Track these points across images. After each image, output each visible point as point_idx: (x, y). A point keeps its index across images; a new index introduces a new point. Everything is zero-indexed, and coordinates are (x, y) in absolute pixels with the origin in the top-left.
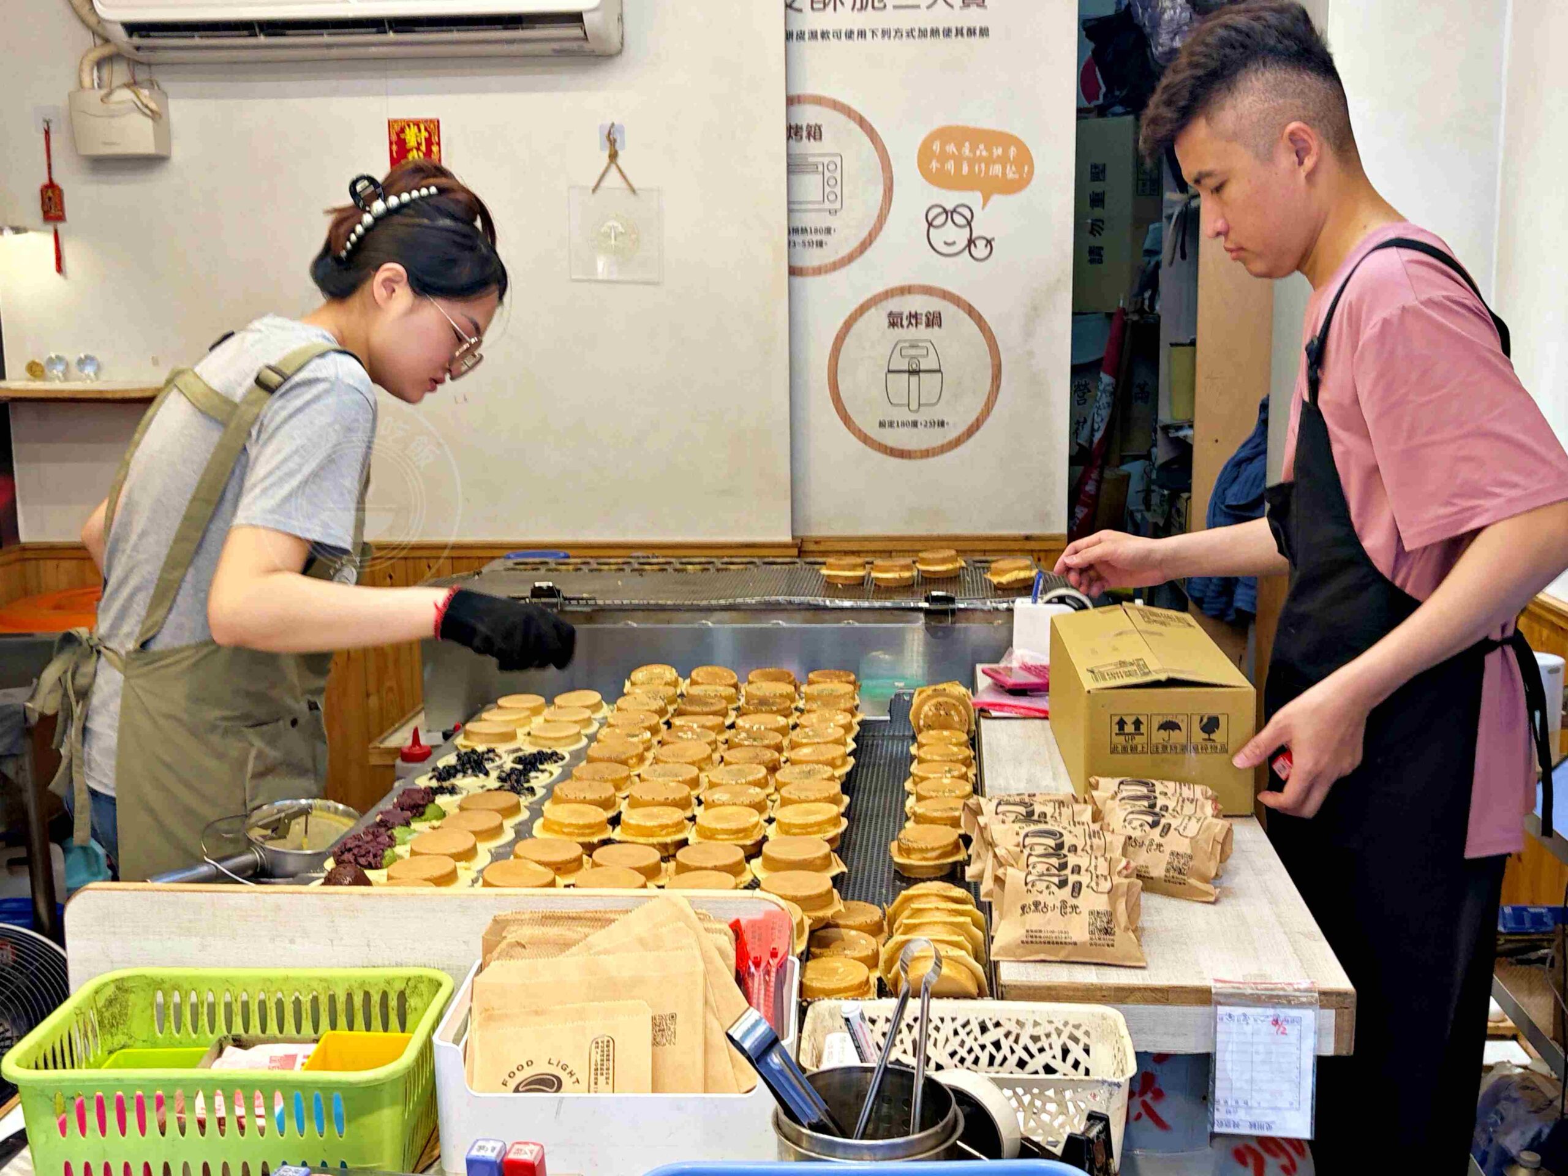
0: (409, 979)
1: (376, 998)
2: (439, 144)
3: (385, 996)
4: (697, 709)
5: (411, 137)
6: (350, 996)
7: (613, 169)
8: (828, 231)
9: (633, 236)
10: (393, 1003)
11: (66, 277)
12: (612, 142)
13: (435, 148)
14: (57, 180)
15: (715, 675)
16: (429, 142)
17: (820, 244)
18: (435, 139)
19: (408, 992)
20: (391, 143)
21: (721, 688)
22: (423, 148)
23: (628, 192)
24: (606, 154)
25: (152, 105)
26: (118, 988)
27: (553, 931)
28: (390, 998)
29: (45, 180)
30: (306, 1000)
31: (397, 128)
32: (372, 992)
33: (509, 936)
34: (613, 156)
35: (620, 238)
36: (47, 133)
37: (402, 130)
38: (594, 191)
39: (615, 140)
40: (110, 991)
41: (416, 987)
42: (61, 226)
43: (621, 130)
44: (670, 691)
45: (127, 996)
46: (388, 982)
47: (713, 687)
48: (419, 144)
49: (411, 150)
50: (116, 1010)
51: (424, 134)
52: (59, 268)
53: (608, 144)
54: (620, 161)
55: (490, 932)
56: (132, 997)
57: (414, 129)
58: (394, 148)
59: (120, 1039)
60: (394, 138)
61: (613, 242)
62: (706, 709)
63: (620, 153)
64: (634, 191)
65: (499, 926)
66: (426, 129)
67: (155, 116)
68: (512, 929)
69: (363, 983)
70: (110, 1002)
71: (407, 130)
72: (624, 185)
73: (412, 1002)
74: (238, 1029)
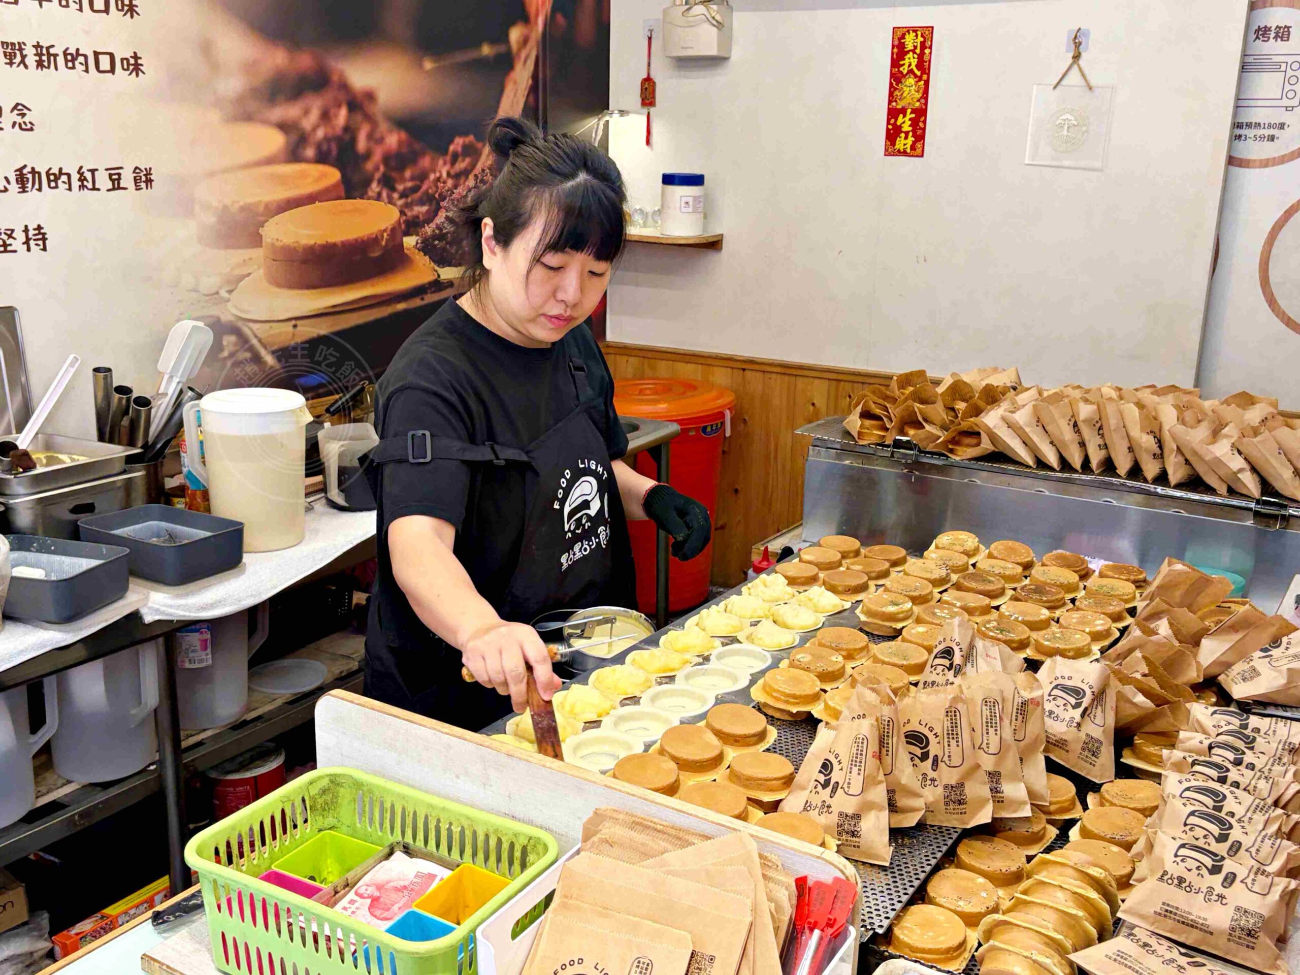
0: (530, 838)
1: (505, 846)
2: (931, 48)
3: (512, 846)
4: (973, 585)
5: (910, 41)
6: (487, 837)
7: (1075, 67)
8: (1282, 126)
9: (1084, 129)
10: (517, 854)
11: (652, 149)
12: (1078, 45)
13: (927, 51)
14: (652, 76)
15: (1012, 550)
16: (923, 44)
17: (1272, 138)
18: (928, 44)
19: (529, 848)
20: (893, 47)
21: (1010, 565)
22: (918, 51)
23: (1087, 89)
24: (1071, 54)
25: (718, 17)
26: (332, 782)
27: (639, 837)
28: (516, 849)
29: (645, 76)
30: (456, 830)
31: (899, 34)
32: (503, 839)
33: (604, 831)
34: (1077, 57)
35: (1071, 130)
36: (650, 39)
37: (903, 36)
38: (1055, 88)
39: (1080, 43)
40: (325, 782)
41: (535, 846)
42: (652, 110)
43: (1087, 34)
44: (961, 560)
45: (338, 788)
46: (516, 835)
47: (1002, 563)
48: (915, 47)
49: (908, 52)
50: (328, 797)
51: (920, 39)
52: (648, 142)
53: (1073, 46)
54: (1082, 62)
55: (590, 821)
56: (342, 790)
57: (913, 35)
58: (895, 50)
59: (330, 821)
60: (896, 43)
61: (1065, 132)
62: (981, 587)
63: (1084, 55)
64: (1090, 89)
65: (599, 817)
66: (922, 36)
67: (719, 25)
68: (607, 825)
69: (496, 831)
70: (324, 791)
71: (907, 36)
72: (1083, 83)
73: (531, 858)
74: (409, 839)
